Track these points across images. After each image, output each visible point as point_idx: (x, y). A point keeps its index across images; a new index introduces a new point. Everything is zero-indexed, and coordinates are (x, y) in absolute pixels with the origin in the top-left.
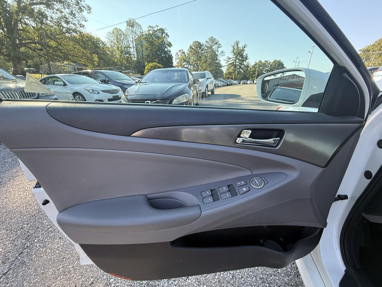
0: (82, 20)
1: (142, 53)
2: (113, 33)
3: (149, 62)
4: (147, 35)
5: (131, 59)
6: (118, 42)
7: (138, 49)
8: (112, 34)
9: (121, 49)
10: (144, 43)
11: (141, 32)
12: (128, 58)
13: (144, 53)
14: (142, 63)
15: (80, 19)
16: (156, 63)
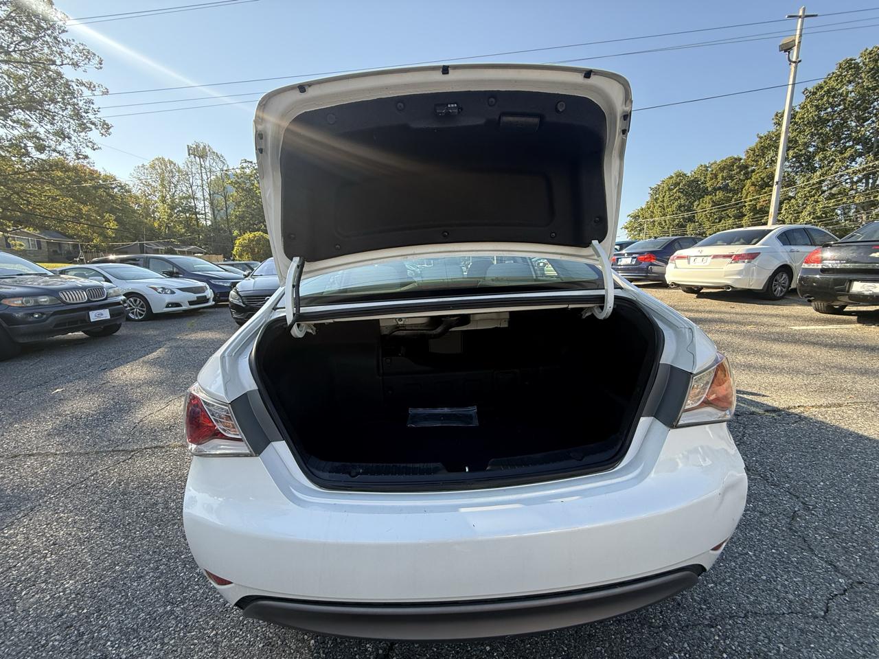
0: (84, 145)
1: (227, 211)
2: (153, 167)
3: (243, 231)
4: (237, 176)
5: (198, 222)
6: (163, 186)
7: (215, 202)
8: (150, 170)
9: (173, 201)
10: (232, 191)
11: (225, 168)
12: (188, 220)
13: (230, 211)
14: (225, 231)
15: (79, 144)
16: (262, 233)
